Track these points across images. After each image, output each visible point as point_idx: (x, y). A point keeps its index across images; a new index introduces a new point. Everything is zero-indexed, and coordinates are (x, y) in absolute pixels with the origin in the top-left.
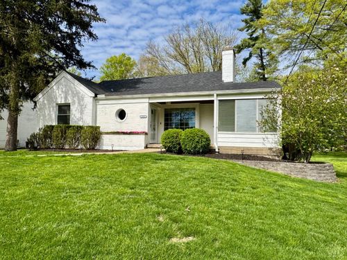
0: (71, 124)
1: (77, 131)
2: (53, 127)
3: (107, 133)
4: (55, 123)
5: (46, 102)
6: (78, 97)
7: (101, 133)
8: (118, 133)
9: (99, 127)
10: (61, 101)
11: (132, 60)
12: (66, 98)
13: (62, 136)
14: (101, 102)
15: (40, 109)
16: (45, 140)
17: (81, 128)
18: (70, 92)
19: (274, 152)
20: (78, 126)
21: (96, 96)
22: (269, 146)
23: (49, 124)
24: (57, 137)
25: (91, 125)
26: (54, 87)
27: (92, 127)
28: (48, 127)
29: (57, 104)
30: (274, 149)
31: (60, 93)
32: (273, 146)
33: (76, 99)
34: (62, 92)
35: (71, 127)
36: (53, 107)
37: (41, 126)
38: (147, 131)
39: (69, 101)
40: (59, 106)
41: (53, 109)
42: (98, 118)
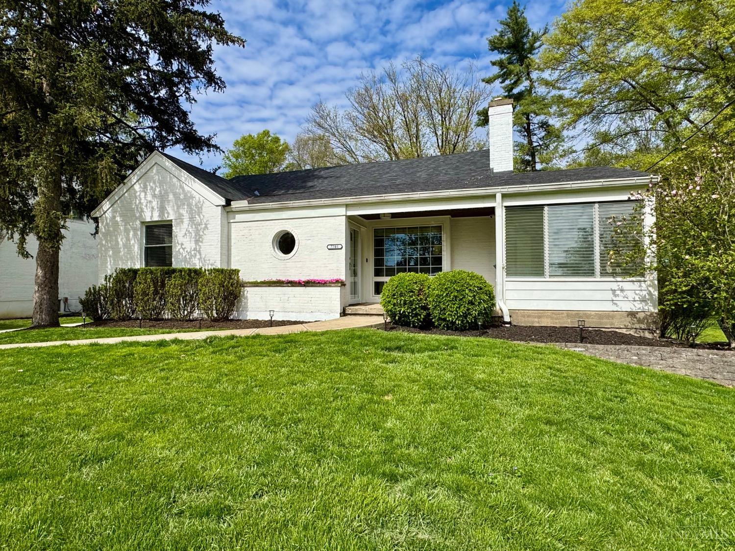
0: (175, 265)
1: (189, 281)
2: (135, 272)
3: (256, 284)
4: (139, 264)
5: (118, 219)
6: (189, 205)
7: (243, 285)
8: (279, 283)
9: (236, 272)
10: (152, 215)
11: (282, 142)
12: (162, 209)
13: (156, 292)
14: (239, 217)
15: (105, 235)
16: (119, 302)
17: (197, 273)
18: (171, 197)
19: (640, 321)
20: (190, 270)
21: (228, 203)
22: (627, 307)
23: (128, 266)
24: (145, 294)
25: (219, 266)
26: (137, 187)
27: (221, 271)
28: (123, 272)
29: (142, 223)
30: (641, 315)
31: (149, 198)
32: (637, 307)
33: (184, 212)
34: (154, 196)
35: (174, 271)
36: (135, 230)
37: (110, 270)
38: (343, 278)
39: (171, 216)
40: (147, 227)
41: (135, 235)
42: (234, 251)
